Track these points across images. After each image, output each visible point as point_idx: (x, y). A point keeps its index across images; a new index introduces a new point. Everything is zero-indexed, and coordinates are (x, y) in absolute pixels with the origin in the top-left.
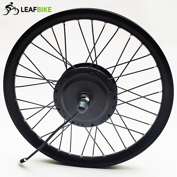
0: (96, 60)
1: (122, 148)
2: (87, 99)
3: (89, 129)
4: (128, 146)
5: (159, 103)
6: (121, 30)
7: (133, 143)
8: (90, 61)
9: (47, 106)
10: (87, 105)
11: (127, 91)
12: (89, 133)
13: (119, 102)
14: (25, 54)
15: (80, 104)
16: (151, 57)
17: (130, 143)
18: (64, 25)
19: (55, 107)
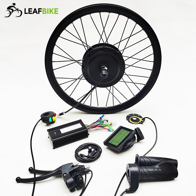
0: (107, 41)
1: (132, 96)
2: (106, 68)
3: (109, 88)
4: (135, 94)
5: (152, 62)
6: (121, 16)
7: (138, 91)
8: (101, 42)
9: (79, 78)
10: (107, 72)
11: (130, 58)
12: (110, 91)
13: (126, 66)
14: (56, 45)
15: (103, 72)
16: (143, 32)
17: (136, 92)
18: (81, 20)
19: (84, 78)
